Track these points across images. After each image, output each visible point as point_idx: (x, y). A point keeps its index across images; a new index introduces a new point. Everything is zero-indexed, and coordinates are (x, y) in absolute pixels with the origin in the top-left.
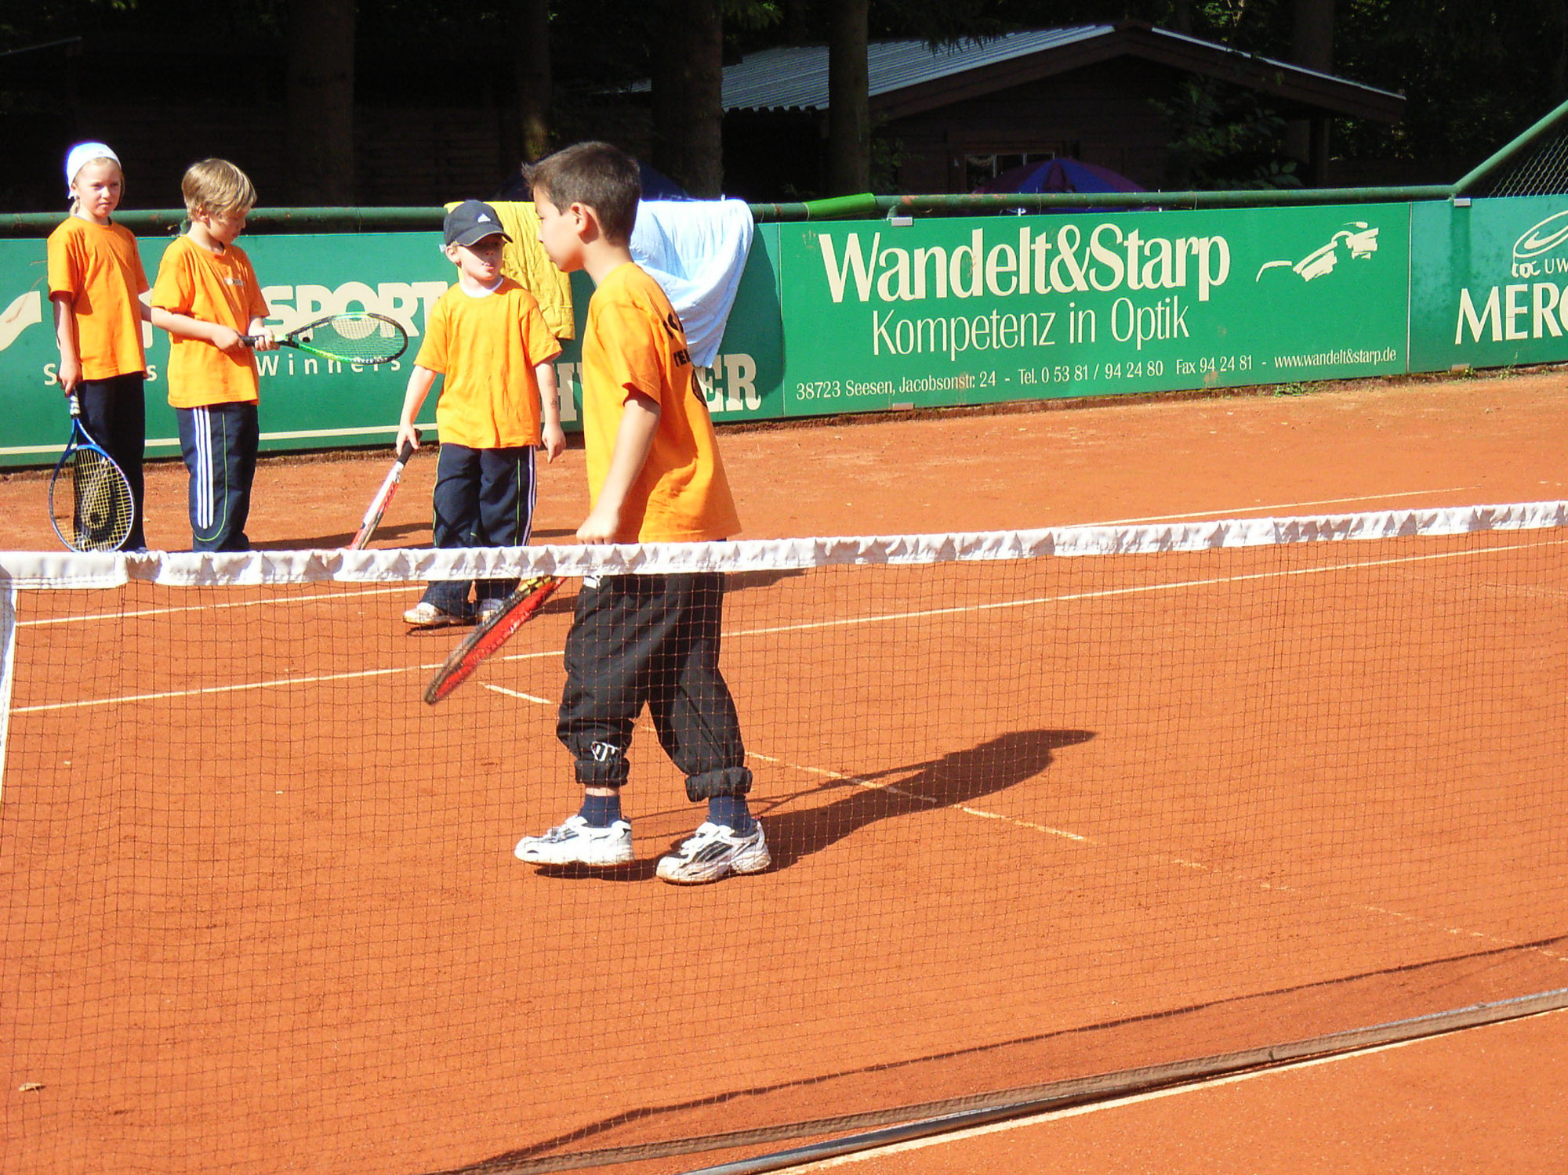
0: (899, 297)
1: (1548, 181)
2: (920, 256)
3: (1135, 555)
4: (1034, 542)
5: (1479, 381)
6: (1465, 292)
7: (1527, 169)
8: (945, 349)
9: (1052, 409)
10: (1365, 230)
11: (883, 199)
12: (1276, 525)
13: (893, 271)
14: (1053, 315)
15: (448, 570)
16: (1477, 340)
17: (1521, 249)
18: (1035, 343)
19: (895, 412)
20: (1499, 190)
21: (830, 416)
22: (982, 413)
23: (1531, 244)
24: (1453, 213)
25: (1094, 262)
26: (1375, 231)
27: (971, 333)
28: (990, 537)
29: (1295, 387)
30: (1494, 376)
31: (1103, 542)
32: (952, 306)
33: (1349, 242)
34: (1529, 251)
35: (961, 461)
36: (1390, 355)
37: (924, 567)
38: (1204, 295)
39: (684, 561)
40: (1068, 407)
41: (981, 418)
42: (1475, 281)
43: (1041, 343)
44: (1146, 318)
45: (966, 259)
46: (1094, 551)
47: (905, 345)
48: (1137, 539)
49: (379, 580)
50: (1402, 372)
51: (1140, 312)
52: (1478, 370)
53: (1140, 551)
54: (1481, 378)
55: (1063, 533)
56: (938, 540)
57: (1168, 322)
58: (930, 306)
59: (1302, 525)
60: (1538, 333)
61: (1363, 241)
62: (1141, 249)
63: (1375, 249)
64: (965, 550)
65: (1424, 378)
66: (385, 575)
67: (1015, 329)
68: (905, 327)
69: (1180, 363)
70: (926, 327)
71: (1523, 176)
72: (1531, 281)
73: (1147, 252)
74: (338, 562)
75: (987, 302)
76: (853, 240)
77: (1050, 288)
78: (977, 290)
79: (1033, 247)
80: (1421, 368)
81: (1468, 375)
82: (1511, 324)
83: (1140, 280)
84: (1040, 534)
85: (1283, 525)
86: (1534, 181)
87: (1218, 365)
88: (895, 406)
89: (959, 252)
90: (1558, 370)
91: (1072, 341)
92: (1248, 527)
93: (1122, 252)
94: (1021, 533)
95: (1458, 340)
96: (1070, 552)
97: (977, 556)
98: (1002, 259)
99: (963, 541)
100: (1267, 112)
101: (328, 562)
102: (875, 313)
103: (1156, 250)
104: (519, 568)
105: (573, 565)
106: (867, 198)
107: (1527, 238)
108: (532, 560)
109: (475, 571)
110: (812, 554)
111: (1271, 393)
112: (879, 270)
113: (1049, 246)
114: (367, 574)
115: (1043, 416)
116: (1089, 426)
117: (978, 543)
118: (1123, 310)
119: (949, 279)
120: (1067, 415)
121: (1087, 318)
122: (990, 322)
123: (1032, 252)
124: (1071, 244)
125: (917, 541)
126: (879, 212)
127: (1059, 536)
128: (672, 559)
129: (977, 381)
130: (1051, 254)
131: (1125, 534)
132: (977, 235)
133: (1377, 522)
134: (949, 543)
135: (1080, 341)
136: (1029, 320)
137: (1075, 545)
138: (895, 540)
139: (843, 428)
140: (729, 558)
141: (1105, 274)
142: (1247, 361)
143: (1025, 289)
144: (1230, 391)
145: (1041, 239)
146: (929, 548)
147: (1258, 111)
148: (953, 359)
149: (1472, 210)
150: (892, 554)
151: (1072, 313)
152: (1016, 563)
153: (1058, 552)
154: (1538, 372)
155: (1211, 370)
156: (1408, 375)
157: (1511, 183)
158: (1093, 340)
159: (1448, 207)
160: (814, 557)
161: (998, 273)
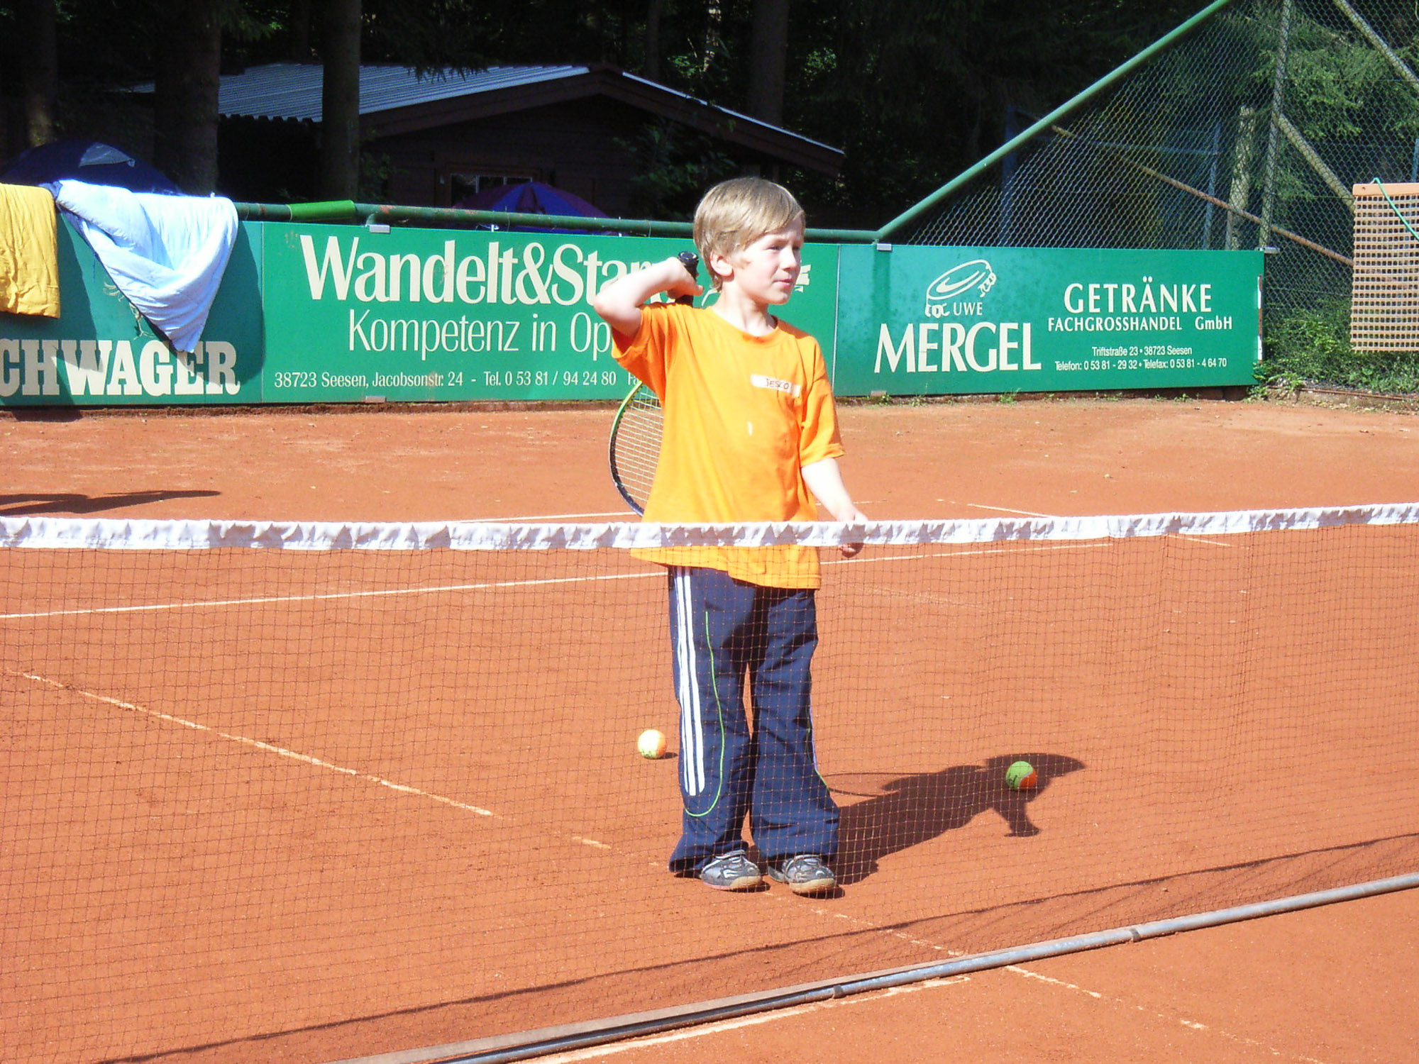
0: (375, 298)
1: (959, 233)
2: (396, 261)
3: (527, 552)
4: (430, 535)
5: (894, 407)
6: (884, 327)
7: (941, 222)
8: (416, 349)
9: (514, 410)
11: (362, 206)
12: (663, 530)
13: (370, 274)
14: (518, 324)
16: (893, 370)
17: (933, 292)
18: (500, 349)
19: (368, 404)
20: (916, 238)
21: (307, 404)
22: (449, 409)
23: (942, 288)
24: (877, 257)
25: (556, 278)
26: (808, 268)
27: (441, 336)
28: (386, 528)
30: (907, 403)
31: (498, 537)
32: (423, 310)
34: (940, 294)
35: (423, 453)
37: (320, 554)
39: (73, 537)
40: (529, 408)
41: (447, 414)
42: (893, 318)
43: (506, 349)
44: (602, 331)
45: (439, 267)
46: (488, 546)
47: (379, 342)
48: (530, 538)
51: (596, 327)
52: (893, 397)
53: (533, 548)
54: (896, 404)
55: (458, 528)
56: (335, 528)
58: (404, 309)
59: (688, 531)
60: (946, 367)
62: (599, 269)
63: (807, 283)
64: (362, 539)
65: (846, 401)
67: (482, 334)
68: (379, 326)
70: (399, 327)
71: (937, 227)
72: (941, 321)
73: (605, 272)
75: (455, 310)
76: (333, 242)
77: (515, 299)
78: (448, 296)
79: (501, 260)
80: (844, 392)
81: (885, 401)
82: (923, 357)
84: (435, 527)
85: (670, 530)
86: (946, 233)
88: (368, 399)
89: (433, 259)
90: (962, 401)
91: (534, 349)
92: (636, 531)
93: (582, 271)
94: (418, 526)
95: (877, 370)
96: (465, 546)
97: (373, 545)
98: (472, 269)
99: (360, 530)
100: (719, 155)
102: (352, 312)
103: (613, 270)
106: (348, 205)
107: (939, 283)
110: (205, 536)
112: (356, 273)
113: (516, 261)
115: (506, 415)
116: (545, 427)
117: (375, 534)
118: (581, 324)
119: (421, 285)
120: (527, 416)
121: (549, 328)
122: (460, 326)
123: (500, 265)
124: (536, 259)
125: (314, 528)
126: (359, 219)
127: (455, 530)
128: (60, 534)
129: (445, 381)
130: (517, 268)
131: (519, 530)
132: (450, 246)
134: (346, 531)
135: (541, 349)
136: (495, 328)
137: (470, 539)
138: (292, 526)
139: (318, 416)
140: (120, 536)
141: (566, 290)
143: (492, 298)
145: (509, 253)
146: (325, 536)
147: (712, 154)
148: (424, 358)
149: (892, 255)
150: (288, 539)
151: (535, 324)
152: (411, 554)
153: (454, 545)
154: (945, 402)
157: (927, 233)
158: (553, 349)
159: (872, 250)
160: (208, 539)
161: (468, 283)
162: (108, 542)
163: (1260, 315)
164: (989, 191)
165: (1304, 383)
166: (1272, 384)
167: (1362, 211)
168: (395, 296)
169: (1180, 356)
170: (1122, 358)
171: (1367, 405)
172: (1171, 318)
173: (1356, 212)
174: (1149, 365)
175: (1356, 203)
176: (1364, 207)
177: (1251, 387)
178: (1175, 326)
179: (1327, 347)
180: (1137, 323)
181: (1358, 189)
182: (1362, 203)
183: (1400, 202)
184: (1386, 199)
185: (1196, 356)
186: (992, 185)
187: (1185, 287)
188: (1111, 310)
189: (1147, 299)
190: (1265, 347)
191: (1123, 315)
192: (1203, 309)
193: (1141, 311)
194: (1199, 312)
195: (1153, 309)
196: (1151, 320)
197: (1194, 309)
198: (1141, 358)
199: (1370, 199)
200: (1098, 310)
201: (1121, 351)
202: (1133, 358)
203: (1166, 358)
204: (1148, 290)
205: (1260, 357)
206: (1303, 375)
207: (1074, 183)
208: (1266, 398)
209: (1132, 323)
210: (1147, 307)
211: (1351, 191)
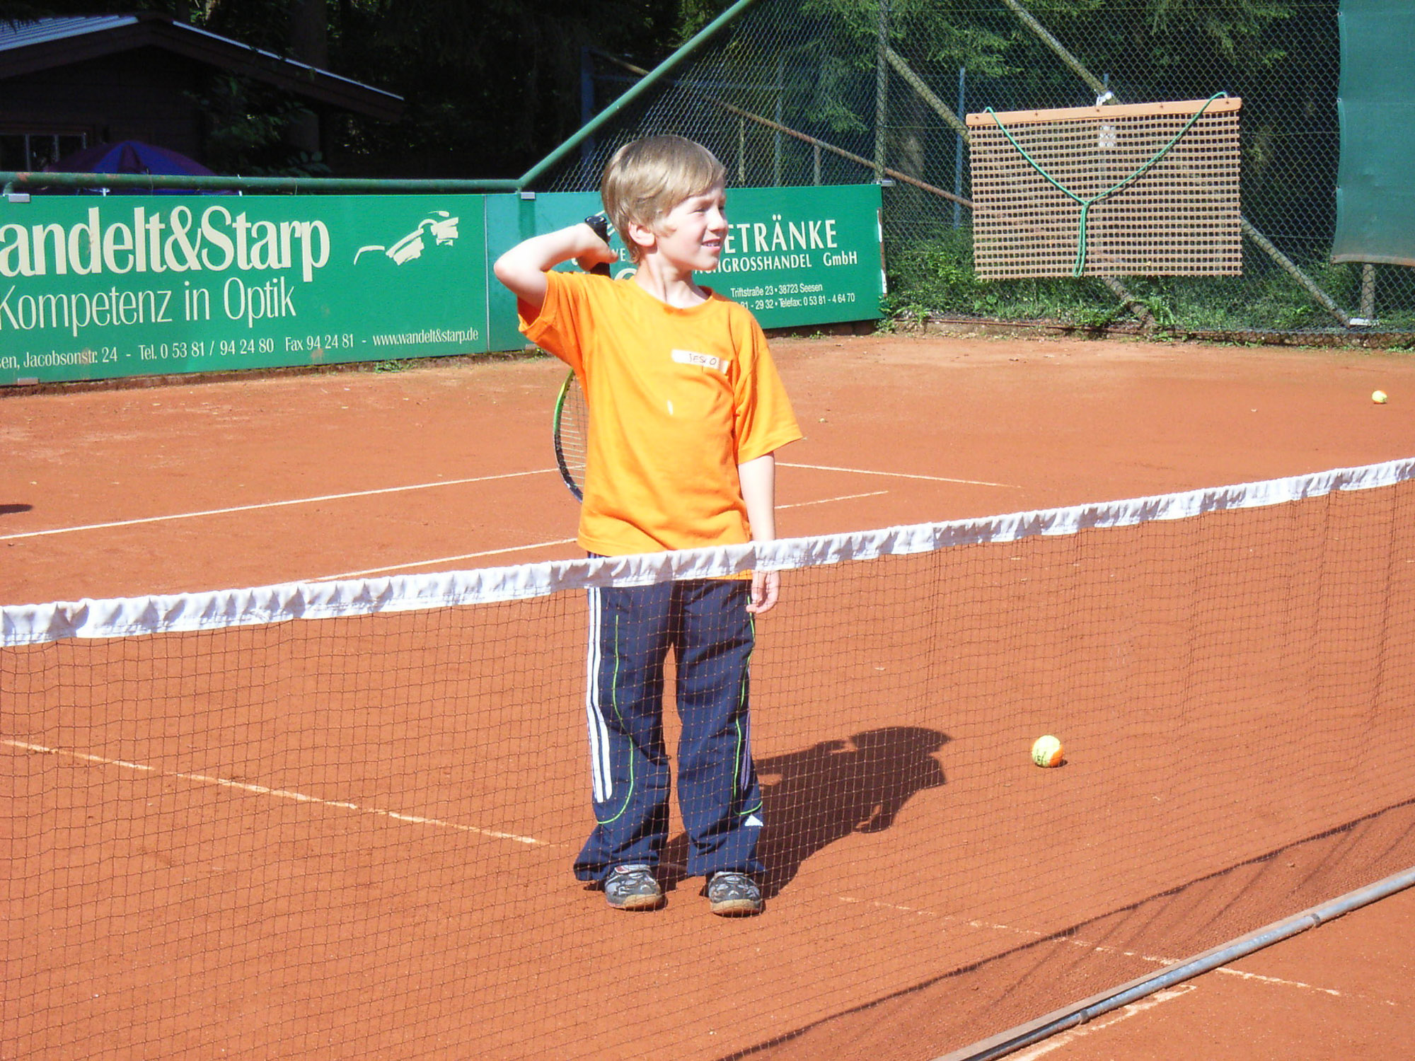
0: (20, 272)
2: (39, 232)
3: (824, 567)
7: (580, 167)
8: (67, 324)
9: (172, 384)
10: (445, 218)
12: (935, 530)
13: (13, 246)
14: (169, 292)
15: (198, 619)
18: (153, 320)
19: (20, 386)
20: (557, 185)
22: (106, 387)
24: (521, 206)
25: (205, 243)
26: (456, 220)
27: (92, 310)
29: (392, 364)
31: (798, 554)
32: (71, 283)
33: (434, 230)
36: (473, 334)
38: (308, 276)
39: (432, 595)
40: (188, 382)
41: (105, 392)
43: (159, 320)
44: (256, 296)
45: (84, 235)
47: (27, 320)
49: (128, 635)
50: (483, 350)
51: (250, 292)
53: (827, 562)
57: (276, 301)
58: (51, 283)
59: (954, 529)
61: (446, 229)
62: (249, 230)
63: (456, 237)
65: (502, 356)
66: (133, 628)
67: (134, 306)
68: (27, 304)
69: (289, 341)
70: (47, 303)
71: (576, 173)
73: (254, 234)
74: (82, 616)
75: (104, 281)
77: (165, 267)
78: (95, 267)
79: (148, 226)
80: (501, 346)
83: (249, 261)
85: (940, 530)
86: (585, 178)
87: (323, 343)
88: (19, 381)
89: (77, 229)
91: (188, 319)
93: (231, 233)
98: (118, 237)
101: (73, 617)
103: (262, 232)
104: (269, 612)
105: (323, 606)
108: (282, 601)
109: (225, 618)
111: (371, 369)
113: (163, 226)
114: (116, 629)
115: (165, 390)
116: (222, 401)
117: (694, 560)
118: (234, 290)
119: (67, 257)
120: (192, 390)
121: (201, 296)
122: (110, 298)
123: (147, 232)
124: (183, 224)
125: (642, 561)
127: (761, 550)
129: (99, 357)
130: (166, 233)
132: (94, 213)
133: (1011, 525)
134: (668, 561)
135: (196, 318)
136: (147, 298)
137: (775, 559)
140: (473, 589)
141: (216, 254)
142: (349, 340)
143: (141, 267)
144: (335, 367)
145: (155, 218)
146: (651, 568)
147: (289, 105)
148: (75, 334)
149: (536, 203)
150: (619, 576)
151: (187, 292)
155: (315, 346)
156: (489, 354)
157: (566, 179)
158: (208, 318)
159: (517, 200)
160: (550, 584)
161: (115, 251)
162: (461, 598)
163: (882, 249)
164: (622, 134)
165: (930, 313)
166: (898, 317)
167: (976, 140)
168: (41, 269)
169: (812, 294)
170: (759, 298)
171: (996, 333)
172: (801, 256)
173: (971, 141)
174: (784, 303)
175: (970, 133)
176: (979, 136)
177: (878, 320)
178: (805, 263)
179: (951, 277)
180: (770, 262)
181: (971, 119)
182: (976, 132)
183: (1014, 130)
184: (1000, 128)
185: (828, 292)
186: (625, 128)
187: (811, 223)
188: (745, 250)
189: (778, 237)
190: (889, 279)
191: (757, 254)
192: (830, 245)
193: (773, 249)
194: (826, 249)
195: (784, 248)
196: (783, 258)
197: (821, 246)
198: (776, 296)
199: (984, 128)
200: (733, 251)
201: (757, 291)
202: (769, 297)
203: (799, 296)
204: (778, 229)
205: (885, 290)
206: (929, 306)
207: (702, 123)
208: (893, 330)
209: (766, 262)
210: (778, 245)
211: (964, 121)
